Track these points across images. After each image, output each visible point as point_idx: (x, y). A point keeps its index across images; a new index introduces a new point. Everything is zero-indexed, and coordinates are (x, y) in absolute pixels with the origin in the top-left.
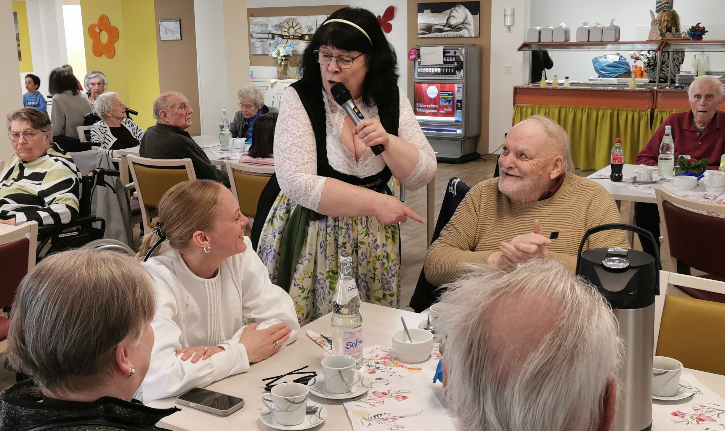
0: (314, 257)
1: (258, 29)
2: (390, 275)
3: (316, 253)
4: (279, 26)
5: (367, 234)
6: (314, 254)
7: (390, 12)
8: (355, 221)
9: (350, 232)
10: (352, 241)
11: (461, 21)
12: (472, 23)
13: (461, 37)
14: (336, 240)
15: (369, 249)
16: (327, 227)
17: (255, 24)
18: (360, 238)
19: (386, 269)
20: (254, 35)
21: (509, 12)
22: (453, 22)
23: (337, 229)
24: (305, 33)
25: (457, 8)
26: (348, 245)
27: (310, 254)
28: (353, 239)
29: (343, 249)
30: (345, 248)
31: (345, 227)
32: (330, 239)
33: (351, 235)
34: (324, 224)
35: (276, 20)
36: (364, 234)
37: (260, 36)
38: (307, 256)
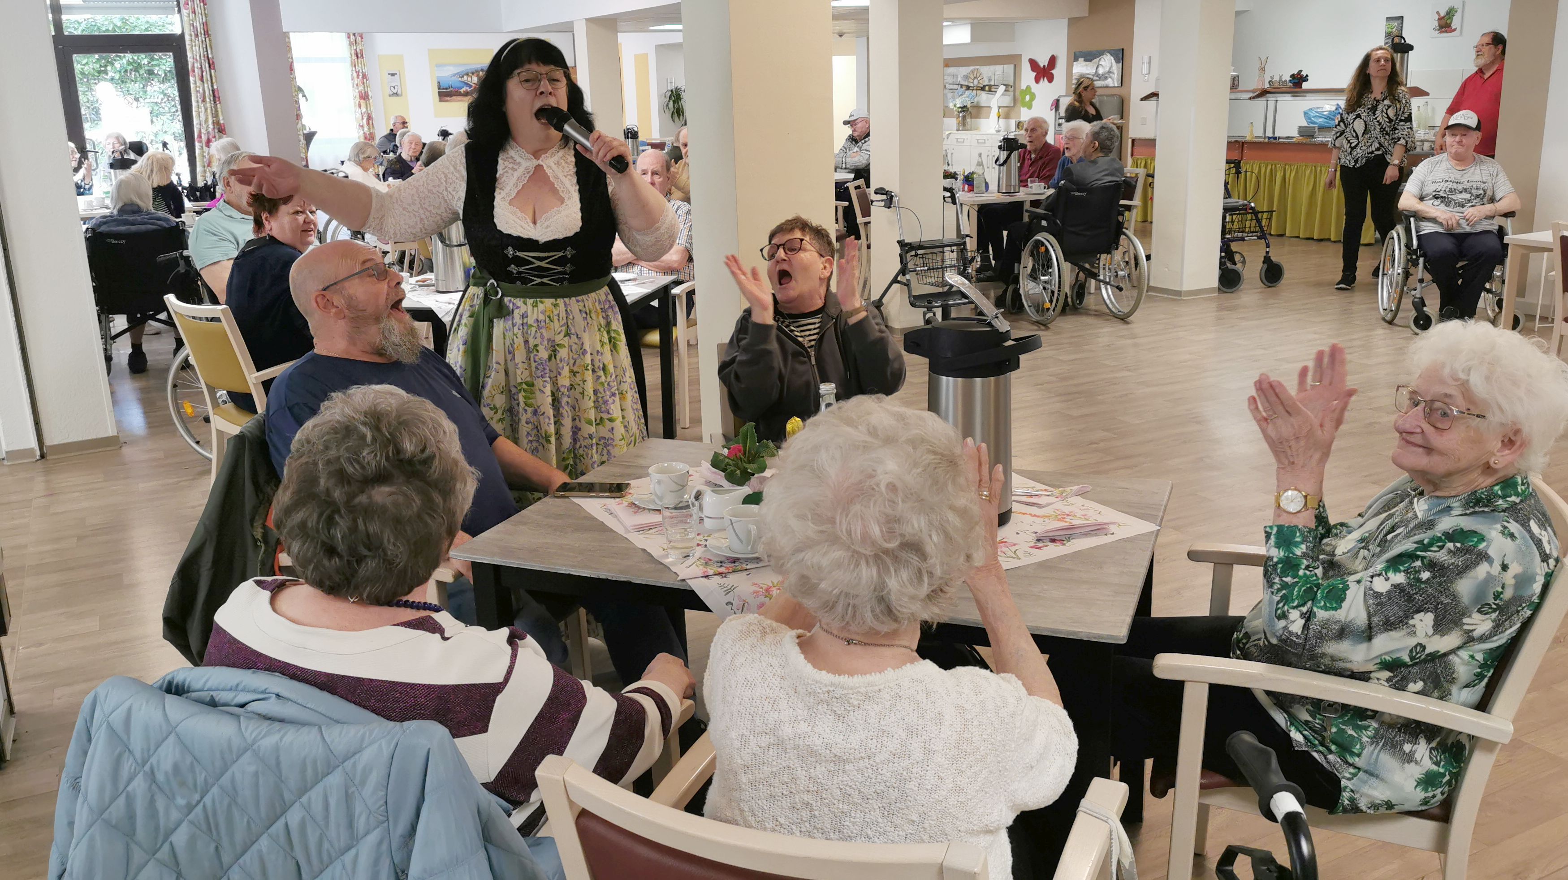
0: (503, 367)
1: (949, 79)
2: (608, 393)
3: (506, 360)
4: (966, 77)
5: (568, 334)
6: (502, 362)
7: (1053, 61)
8: (549, 317)
9: (543, 331)
10: (546, 342)
11: (1107, 69)
12: (1115, 72)
13: (1107, 87)
14: (526, 342)
15: (571, 354)
16: (514, 325)
17: (949, 75)
18: (559, 339)
19: (603, 384)
20: (948, 86)
21: (1146, 60)
22: (1101, 71)
23: (525, 328)
24: (986, 84)
25: (1104, 56)
26: (540, 348)
27: (498, 363)
28: (549, 340)
29: (535, 353)
30: (538, 351)
31: (535, 325)
32: (519, 341)
33: (545, 334)
34: (510, 322)
35: (964, 70)
36: (562, 334)
37: (951, 87)
38: (495, 366)
